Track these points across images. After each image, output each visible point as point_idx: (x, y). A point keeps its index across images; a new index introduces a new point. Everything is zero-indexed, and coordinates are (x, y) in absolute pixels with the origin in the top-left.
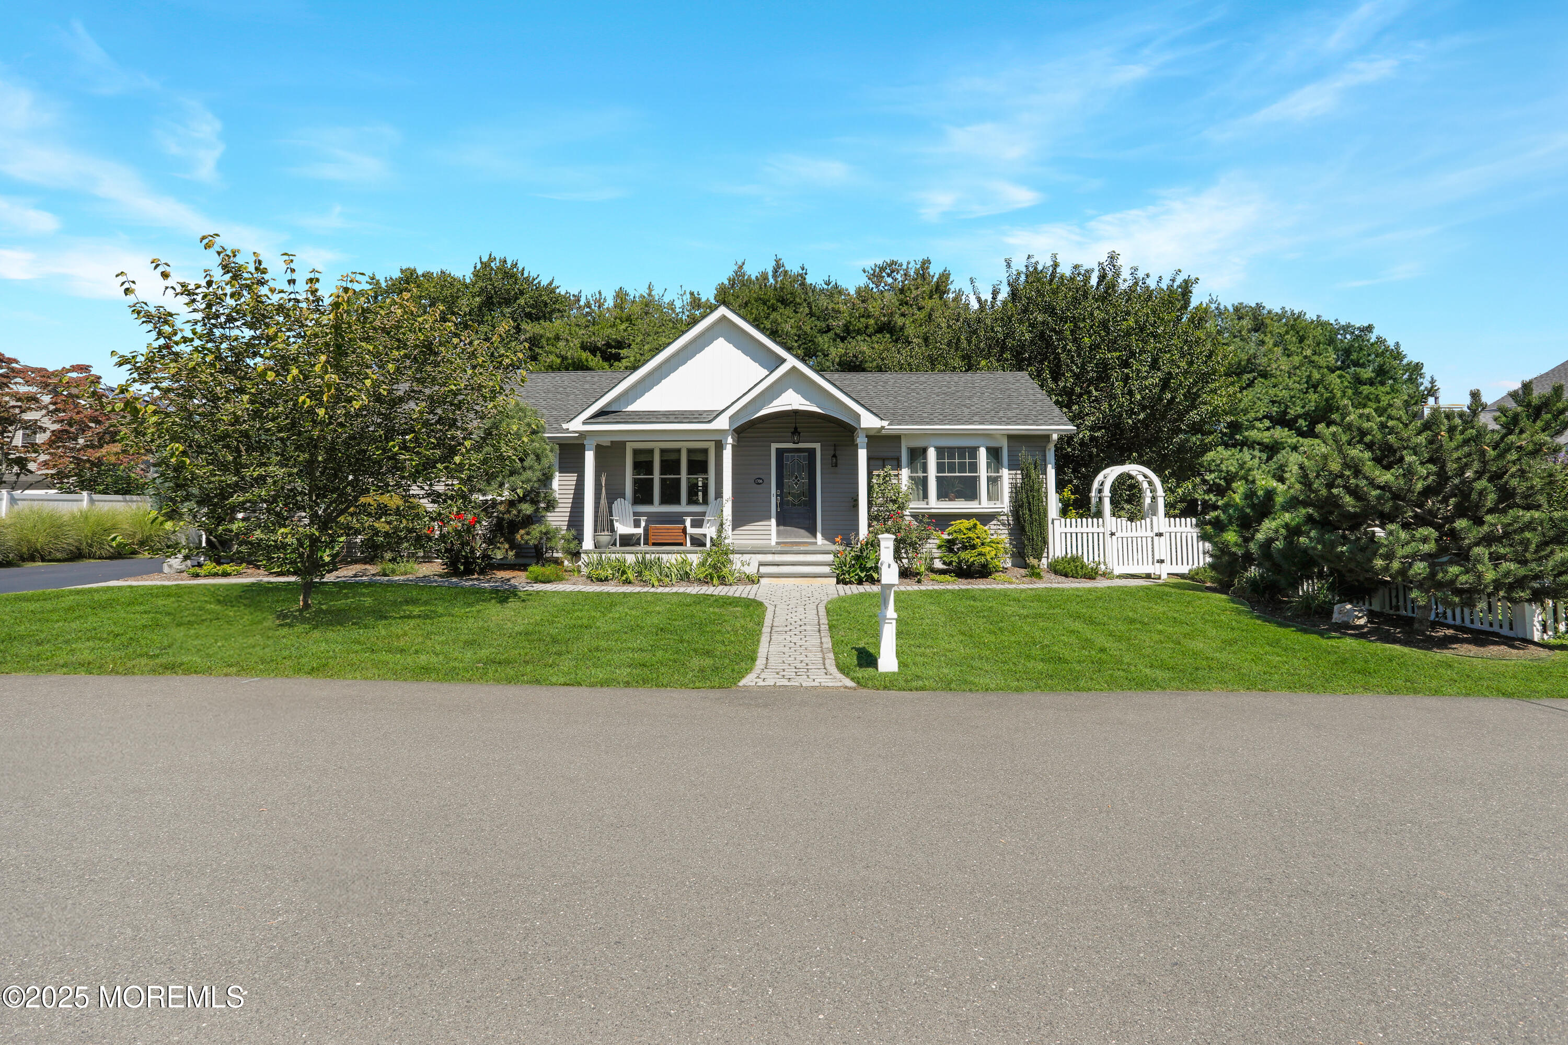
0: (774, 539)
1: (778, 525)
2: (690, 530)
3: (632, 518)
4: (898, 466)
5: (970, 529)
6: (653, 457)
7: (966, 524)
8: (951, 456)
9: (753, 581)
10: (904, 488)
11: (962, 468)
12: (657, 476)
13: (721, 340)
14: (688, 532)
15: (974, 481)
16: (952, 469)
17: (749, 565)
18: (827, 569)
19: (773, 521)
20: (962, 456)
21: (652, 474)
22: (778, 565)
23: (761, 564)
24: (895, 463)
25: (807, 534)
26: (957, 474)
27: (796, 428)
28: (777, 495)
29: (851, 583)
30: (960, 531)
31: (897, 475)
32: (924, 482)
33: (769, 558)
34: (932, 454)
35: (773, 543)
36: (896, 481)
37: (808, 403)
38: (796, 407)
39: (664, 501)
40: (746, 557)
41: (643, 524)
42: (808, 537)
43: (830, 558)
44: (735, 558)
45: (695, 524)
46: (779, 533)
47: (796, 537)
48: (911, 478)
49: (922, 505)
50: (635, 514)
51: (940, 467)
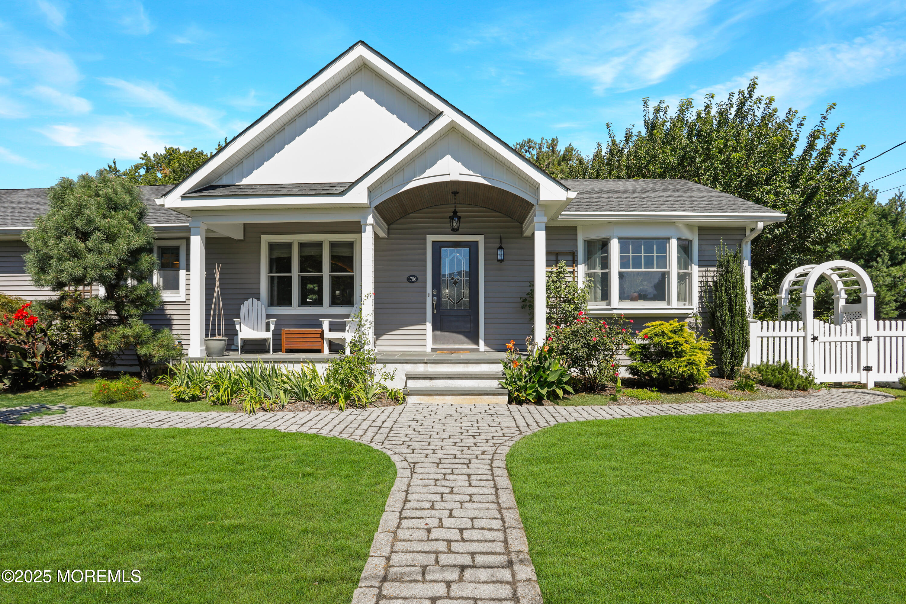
0: (429, 345)
1: (434, 329)
2: (328, 335)
3: (265, 321)
4: (574, 262)
5: (675, 332)
6: (291, 253)
7: (667, 327)
8: (637, 250)
9: (397, 399)
10: (581, 285)
11: (649, 263)
12: (295, 274)
13: (360, 95)
14: (325, 337)
15: (664, 277)
16: (637, 264)
17: (392, 378)
18: (494, 384)
19: (429, 326)
20: (649, 249)
21: (290, 271)
22: (431, 378)
23: (410, 377)
24: (570, 258)
25: (465, 339)
26: (643, 270)
27: (455, 212)
28: (433, 296)
29: (527, 402)
30: (663, 334)
31: (572, 272)
32: (605, 279)
33: (420, 369)
34: (614, 246)
35: (429, 349)
36: (570, 279)
37: (471, 173)
38: (455, 176)
39: (303, 303)
40: (390, 368)
41: (272, 327)
42: (468, 343)
43: (499, 368)
44: (377, 368)
45: (336, 327)
46: (435, 339)
47: (454, 342)
48: (587, 275)
49: (602, 305)
50: (268, 316)
51: (624, 263)
